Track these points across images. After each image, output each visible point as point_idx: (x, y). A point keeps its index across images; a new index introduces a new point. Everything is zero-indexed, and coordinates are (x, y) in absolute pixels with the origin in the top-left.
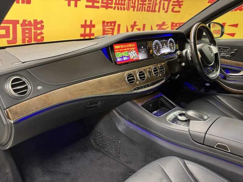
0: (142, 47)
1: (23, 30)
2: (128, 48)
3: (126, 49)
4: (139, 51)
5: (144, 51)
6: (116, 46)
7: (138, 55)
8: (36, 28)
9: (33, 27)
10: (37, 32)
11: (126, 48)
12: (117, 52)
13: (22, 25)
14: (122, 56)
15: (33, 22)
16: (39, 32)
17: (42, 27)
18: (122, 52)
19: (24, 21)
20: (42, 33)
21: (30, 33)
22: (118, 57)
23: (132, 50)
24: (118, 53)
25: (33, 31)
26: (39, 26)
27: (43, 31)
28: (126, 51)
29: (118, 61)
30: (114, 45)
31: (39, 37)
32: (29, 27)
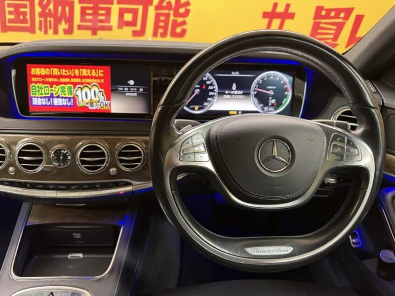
0: (132, 82)
1: (157, 16)
2: (75, 77)
3: (67, 80)
4: (114, 90)
5: (135, 94)
6: (36, 68)
7: (108, 99)
8: (177, 14)
9: (172, 12)
10: (177, 20)
11: (70, 77)
12: (36, 83)
13: (156, 8)
14: (52, 94)
15: (173, 4)
16: (180, 20)
17: (187, 13)
18: (51, 84)
20: (184, 23)
21: (166, 22)
22: (37, 95)
23: (90, 84)
24: (40, 85)
25: (172, 18)
26: (182, 10)
27: (187, 19)
28: (65, 83)
29: (34, 104)
30: (28, 65)
31: (179, 30)
32: (166, 11)
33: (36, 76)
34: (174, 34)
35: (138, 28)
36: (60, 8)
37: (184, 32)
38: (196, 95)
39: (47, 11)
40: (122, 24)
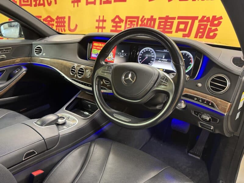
0: (123, 51)
1: (199, 26)
4: (117, 54)
5: (123, 56)
6: (95, 43)
7: (114, 57)
8: (212, 25)
9: (209, 23)
10: (211, 28)
12: (94, 48)
13: (200, 21)
15: (211, 18)
16: (213, 28)
17: (219, 24)
19: (204, 17)
20: (216, 30)
21: (204, 29)
22: (94, 53)
24: (95, 49)
25: (209, 27)
26: (216, 22)
27: (218, 28)
29: (92, 56)
30: (93, 42)
31: (212, 34)
32: (206, 23)
33: (95, 46)
34: (208, 37)
35: (187, 32)
36: (149, 22)
37: (215, 35)
38: (146, 59)
39: (143, 23)
40: (178, 30)
